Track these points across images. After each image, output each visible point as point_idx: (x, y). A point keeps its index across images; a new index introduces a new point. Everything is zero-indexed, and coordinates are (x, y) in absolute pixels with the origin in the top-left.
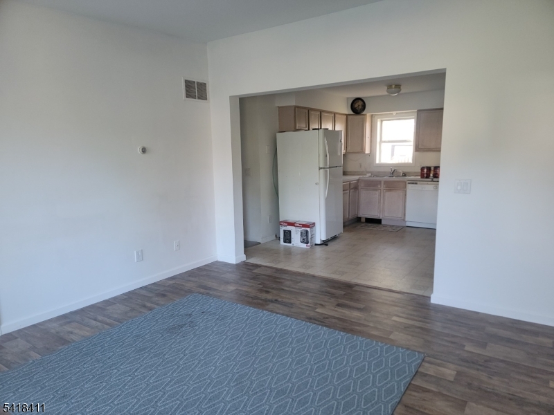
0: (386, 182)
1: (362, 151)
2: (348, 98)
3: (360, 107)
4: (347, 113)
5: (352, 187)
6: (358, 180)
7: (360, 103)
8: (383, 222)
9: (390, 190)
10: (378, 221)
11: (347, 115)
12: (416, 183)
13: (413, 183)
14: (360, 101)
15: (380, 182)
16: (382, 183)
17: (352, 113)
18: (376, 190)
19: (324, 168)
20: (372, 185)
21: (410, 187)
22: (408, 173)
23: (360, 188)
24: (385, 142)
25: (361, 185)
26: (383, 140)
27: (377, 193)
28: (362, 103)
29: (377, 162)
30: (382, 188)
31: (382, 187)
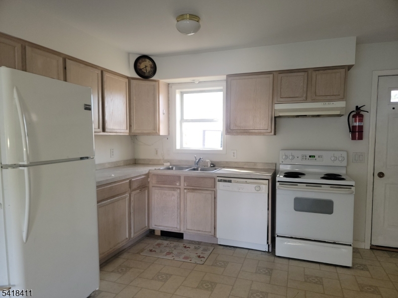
0: (187, 178)
1: (155, 132)
2: (129, 54)
3: (149, 69)
4: (129, 76)
5: (135, 186)
6: (148, 175)
7: (148, 63)
8: (185, 237)
9: (194, 190)
10: (179, 236)
11: (130, 79)
12: (230, 181)
13: (225, 181)
14: (148, 60)
15: (179, 177)
16: (182, 179)
17: (137, 76)
18: (174, 189)
19: (14, 166)
20: (167, 181)
21: (220, 185)
22: (218, 162)
23: (151, 185)
24: (187, 121)
25: (152, 181)
26: (185, 118)
27: (176, 193)
28: (151, 63)
29: (178, 147)
30: (182, 187)
31: (183, 184)
